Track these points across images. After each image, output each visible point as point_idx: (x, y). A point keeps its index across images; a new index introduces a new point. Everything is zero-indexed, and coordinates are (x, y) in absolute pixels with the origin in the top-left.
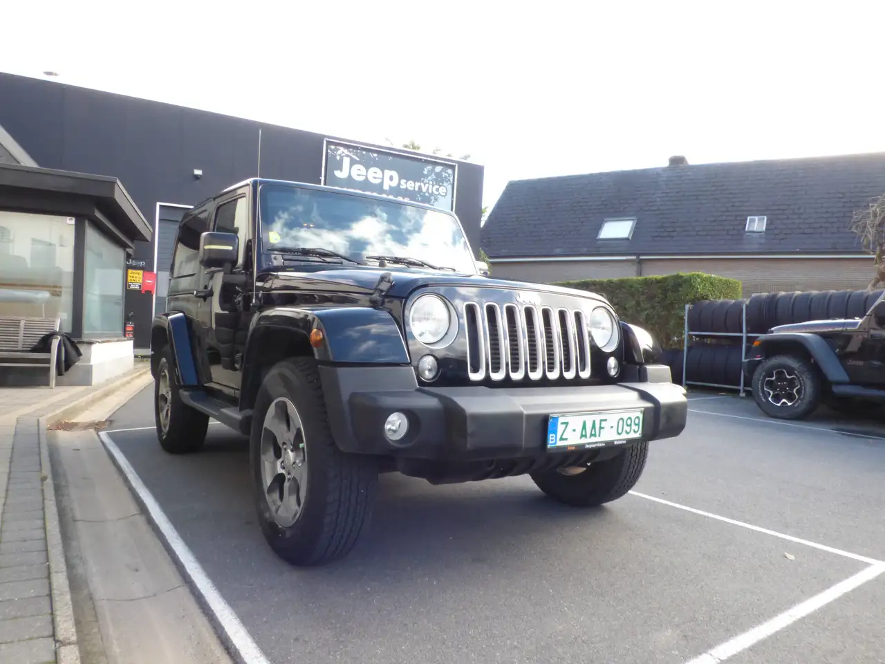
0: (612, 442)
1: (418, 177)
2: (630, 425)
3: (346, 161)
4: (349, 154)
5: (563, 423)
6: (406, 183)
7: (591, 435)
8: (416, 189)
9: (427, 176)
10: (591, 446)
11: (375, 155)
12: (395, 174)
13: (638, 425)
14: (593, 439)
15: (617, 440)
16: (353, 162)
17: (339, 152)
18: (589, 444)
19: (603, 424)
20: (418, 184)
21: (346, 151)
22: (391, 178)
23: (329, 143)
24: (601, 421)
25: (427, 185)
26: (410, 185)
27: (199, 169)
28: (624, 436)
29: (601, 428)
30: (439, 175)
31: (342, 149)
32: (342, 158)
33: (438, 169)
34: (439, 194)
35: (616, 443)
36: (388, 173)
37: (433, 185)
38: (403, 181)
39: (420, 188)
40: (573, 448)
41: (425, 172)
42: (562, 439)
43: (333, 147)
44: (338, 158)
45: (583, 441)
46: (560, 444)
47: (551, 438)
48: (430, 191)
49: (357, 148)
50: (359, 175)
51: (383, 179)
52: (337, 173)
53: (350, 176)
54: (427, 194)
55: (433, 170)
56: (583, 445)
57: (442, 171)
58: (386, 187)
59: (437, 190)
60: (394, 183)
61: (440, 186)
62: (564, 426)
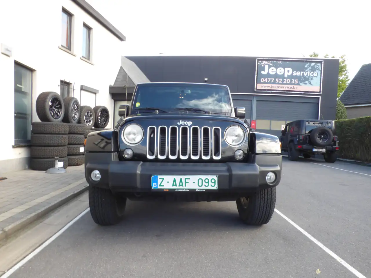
0: (195, 190)
1: (303, 69)
2: (208, 182)
3: (267, 67)
4: (268, 63)
5: (160, 178)
6: (296, 73)
7: (180, 185)
8: (301, 75)
9: (307, 68)
10: (179, 190)
11: (280, 62)
12: (290, 70)
13: (215, 182)
14: (181, 187)
15: (198, 189)
16: (270, 67)
17: (263, 63)
18: (177, 189)
19: (187, 181)
20: (302, 73)
21: (266, 62)
22: (288, 71)
23: (258, 60)
24: (186, 179)
25: (307, 73)
26: (298, 74)
27: (206, 78)
28: (204, 187)
29: (186, 182)
30: (313, 67)
31: (264, 62)
32: (264, 65)
33: (313, 64)
34: (314, 76)
35: (197, 190)
36: (286, 69)
37: (310, 72)
38: (294, 72)
39: (303, 74)
40: (168, 190)
41: (306, 66)
42: (160, 185)
43: (260, 61)
44: (263, 66)
45: (174, 187)
46: (159, 187)
47: (154, 185)
48: (309, 75)
49: (272, 60)
50: (272, 72)
51: (284, 72)
52: (263, 72)
53: (268, 73)
54: (307, 77)
55: (310, 65)
56: (175, 189)
57: (315, 65)
58: (286, 76)
59: (312, 74)
60: (290, 73)
61: (314, 72)
62: (162, 180)
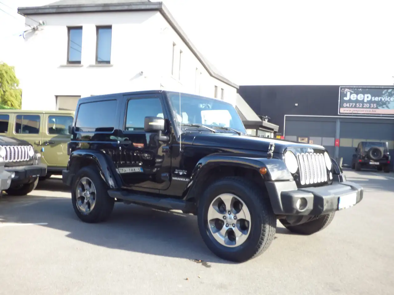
1: (380, 95)
3: (348, 94)
4: (349, 90)
6: (375, 98)
8: (379, 100)
9: (384, 94)
11: (361, 89)
12: (369, 96)
16: (351, 93)
17: (346, 91)
20: (380, 98)
21: (348, 90)
22: (368, 97)
23: (341, 88)
25: (384, 98)
26: (377, 99)
27: (296, 103)
30: (390, 93)
31: (346, 90)
32: (347, 92)
33: (390, 91)
34: (390, 101)
36: (366, 95)
37: (387, 97)
38: (373, 98)
39: (381, 99)
41: (384, 93)
43: (343, 89)
44: (345, 93)
48: (386, 100)
49: (353, 88)
50: (354, 98)
51: (364, 98)
52: (345, 98)
53: (350, 98)
54: (385, 102)
55: (387, 91)
57: (391, 91)
58: (365, 101)
59: (390, 99)
60: (369, 99)
61: (391, 97)
